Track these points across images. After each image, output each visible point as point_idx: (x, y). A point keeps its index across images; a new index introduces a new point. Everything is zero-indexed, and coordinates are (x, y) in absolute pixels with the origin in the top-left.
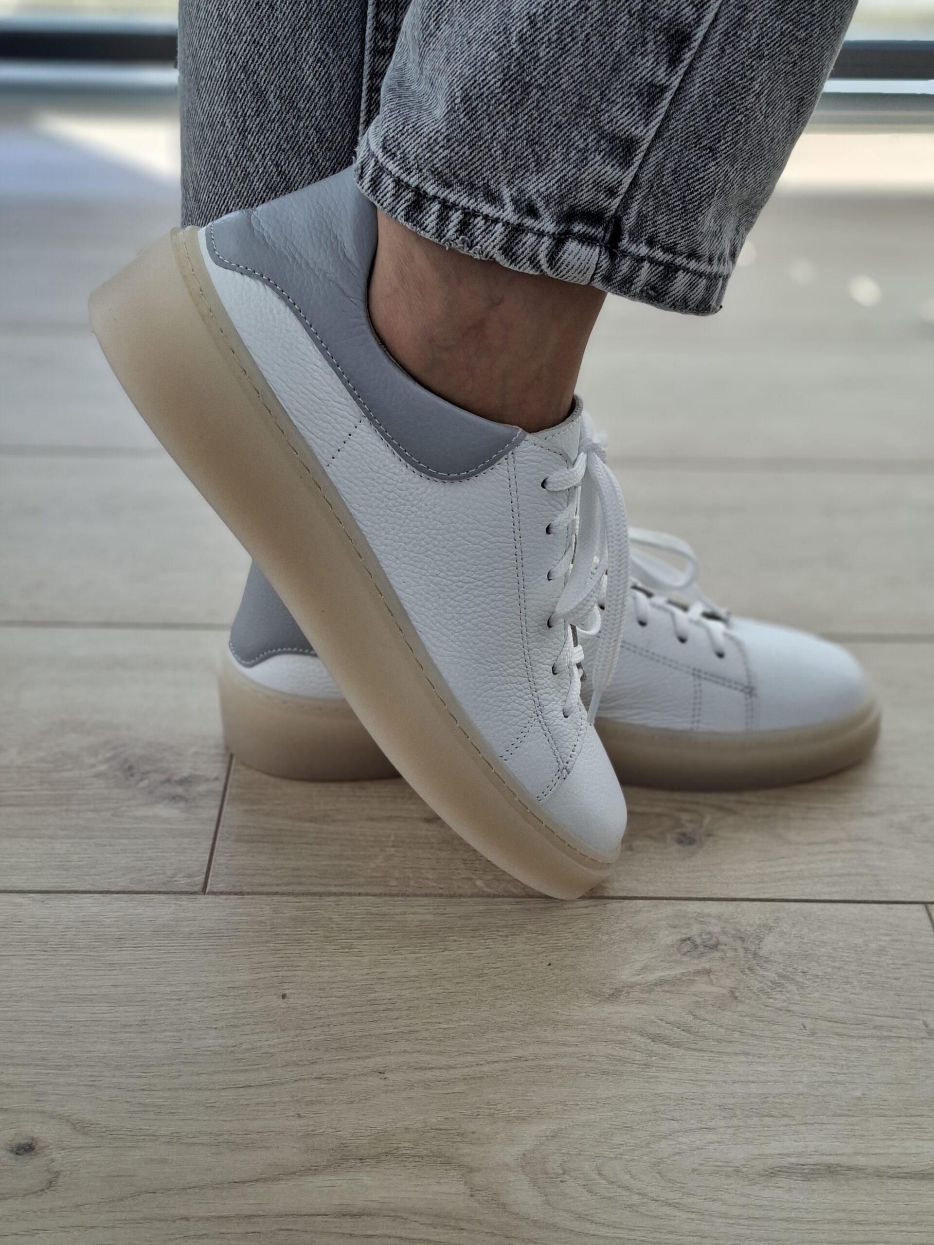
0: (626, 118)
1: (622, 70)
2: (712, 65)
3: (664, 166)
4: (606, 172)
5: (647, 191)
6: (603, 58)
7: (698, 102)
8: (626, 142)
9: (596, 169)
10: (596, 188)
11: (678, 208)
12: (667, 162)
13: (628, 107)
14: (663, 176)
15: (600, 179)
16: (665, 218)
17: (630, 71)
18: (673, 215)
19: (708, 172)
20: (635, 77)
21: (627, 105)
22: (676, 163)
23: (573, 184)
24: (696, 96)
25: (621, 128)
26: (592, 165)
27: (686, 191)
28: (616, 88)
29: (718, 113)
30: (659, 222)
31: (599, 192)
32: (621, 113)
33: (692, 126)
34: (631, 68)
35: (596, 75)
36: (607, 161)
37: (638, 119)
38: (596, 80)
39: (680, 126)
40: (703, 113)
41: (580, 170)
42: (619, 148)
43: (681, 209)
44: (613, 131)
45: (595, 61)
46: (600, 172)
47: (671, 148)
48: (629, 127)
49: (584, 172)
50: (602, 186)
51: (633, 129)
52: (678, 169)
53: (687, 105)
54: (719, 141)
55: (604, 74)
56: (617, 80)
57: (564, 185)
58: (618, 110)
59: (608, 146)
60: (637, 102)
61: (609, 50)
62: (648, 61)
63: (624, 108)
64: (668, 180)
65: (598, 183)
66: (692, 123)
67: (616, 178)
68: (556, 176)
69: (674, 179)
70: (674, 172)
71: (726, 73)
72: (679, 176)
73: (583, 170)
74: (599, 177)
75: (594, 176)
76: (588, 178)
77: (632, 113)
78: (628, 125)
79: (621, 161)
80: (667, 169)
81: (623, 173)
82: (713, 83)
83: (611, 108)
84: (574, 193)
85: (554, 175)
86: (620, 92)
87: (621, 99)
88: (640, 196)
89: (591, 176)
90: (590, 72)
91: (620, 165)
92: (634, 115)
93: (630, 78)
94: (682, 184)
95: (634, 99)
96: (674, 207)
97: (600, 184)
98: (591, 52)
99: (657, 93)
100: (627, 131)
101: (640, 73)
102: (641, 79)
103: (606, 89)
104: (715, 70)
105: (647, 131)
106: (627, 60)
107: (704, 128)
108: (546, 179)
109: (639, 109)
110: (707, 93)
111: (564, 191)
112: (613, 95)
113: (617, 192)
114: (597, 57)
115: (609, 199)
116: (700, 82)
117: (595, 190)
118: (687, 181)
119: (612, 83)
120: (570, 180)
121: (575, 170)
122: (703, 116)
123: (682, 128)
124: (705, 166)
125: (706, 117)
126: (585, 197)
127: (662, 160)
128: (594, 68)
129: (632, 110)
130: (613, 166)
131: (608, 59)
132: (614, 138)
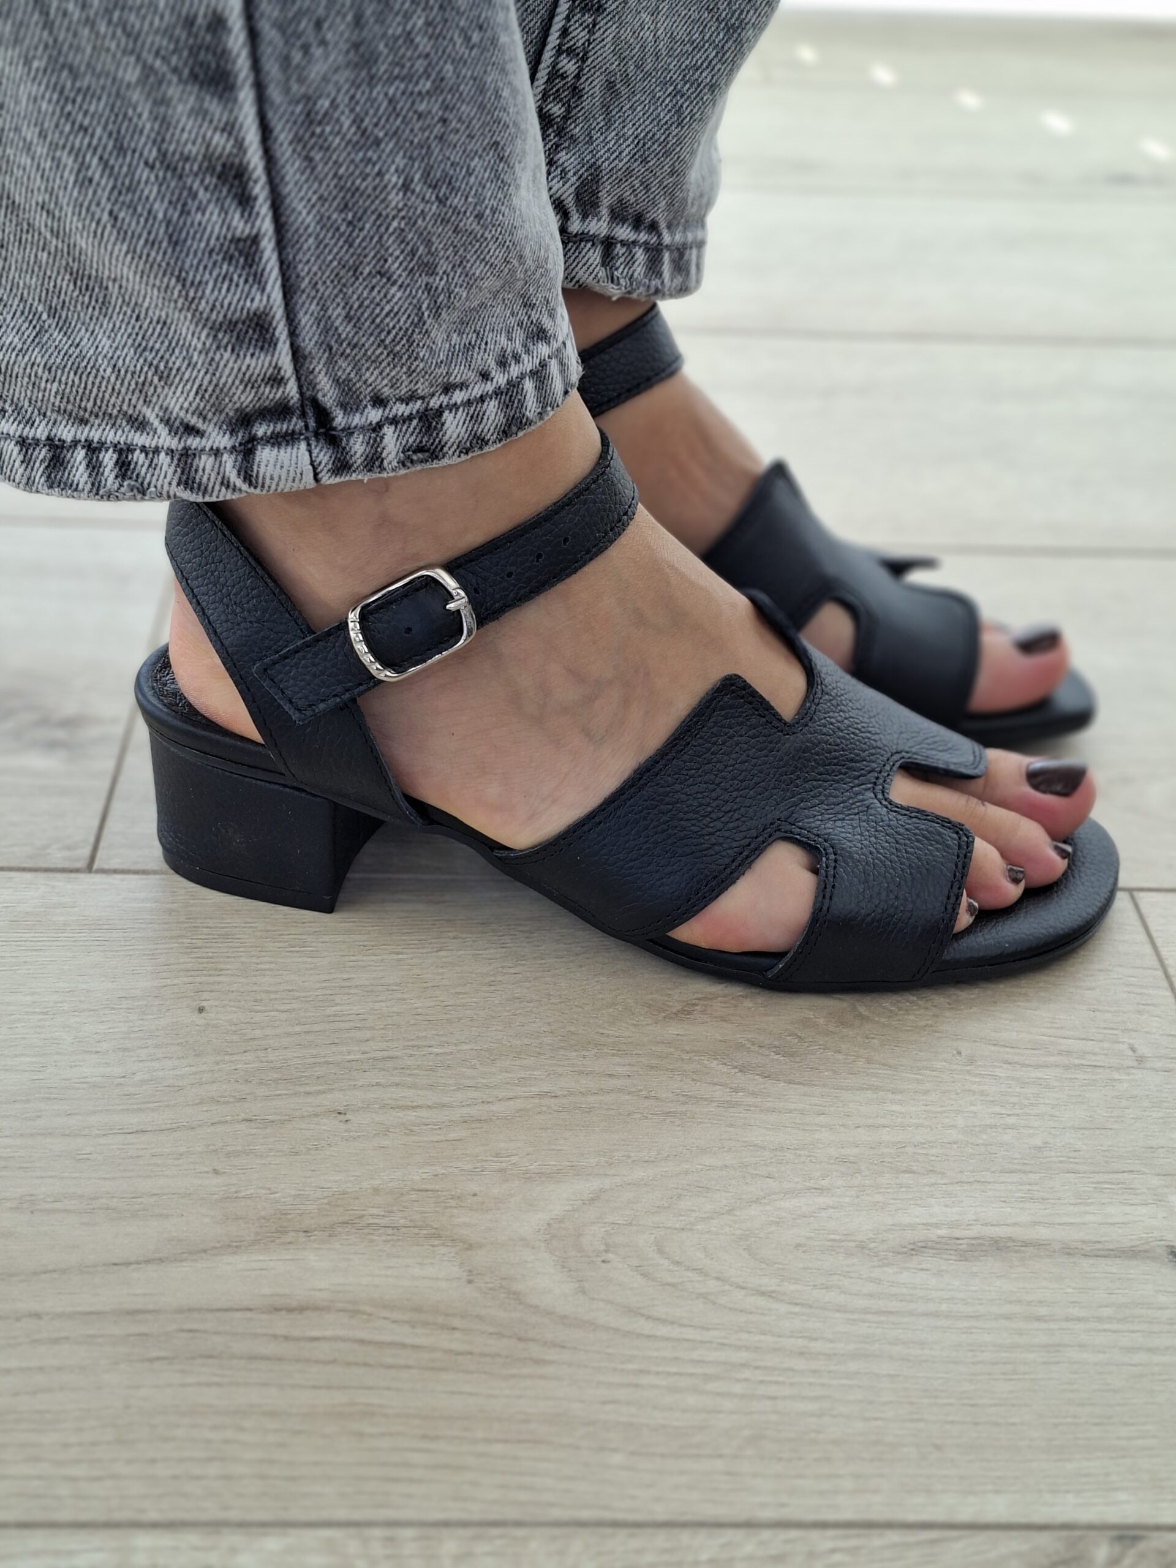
0: (230, 296)
1: (185, 240)
2: (307, 181)
3: (330, 317)
4: (249, 366)
5: (326, 355)
6: (149, 233)
7: (322, 229)
8: (251, 320)
9: (232, 369)
10: (250, 385)
11: (383, 357)
12: (330, 311)
13: (224, 279)
14: (337, 329)
15: (247, 376)
16: (376, 372)
17: (198, 236)
18: (384, 364)
19: (395, 300)
20: (209, 240)
21: (220, 279)
22: (344, 308)
23: (218, 391)
24: (313, 225)
25: (232, 308)
26: (225, 366)
27: (380, 333)
28: (191, 266)
29: (361, 230)
30: (370, 381)
31: (259, 386)
32: (220, 291)
33: (331, 262)
34: (196, 233)
35: (155, 259)
36: (242, 354)
37: (247, 288)
38: (160, 266)
39: (315, 268)
40: (339, 239)
41: (214, 374)
42: (247, 332)
43: (388, 355)
44: (225, 316)
45: (142, 242)
46: (240, 369)
47: (323, 294)
48: (242, 303)
49: (221, 377)
50: (256, 381)
51: (248, 303)
52: (352, 313)
53: (306, 240)
54: (386, 261)
55: (165, 253)
56: (187, 255)
57: (207, 396)
58: (213, 291)
59: (231, 337)
60: (232, 269)
61: (151, 221)
62: (212, 214)
63: (219, 285)
64: (348, 329)
65: (249, 380)
66: (330, 258)
67: (266, 364)
68: (192, 388)
69: (355, 326)
70: (348, 318)
71: (335, 181)
72: (359, 319)
73: (218, 375)
74: (244, 374)
75: (236, 377)
76: (230, 381)
77: (234, 284)
78: (239, 301)
79: (260, 344)
80: (337, 318)
81: (273, 356)
82: (326, 200)
83: (204, 292)
84: (227, 400)
85: (188, 387)
86: (201, 268)
87: (207, 276)
88: (320, 366)
89: (233, 376)
90: (144, 257)
91: (262, 348)
92: (237, 285)
93: (203, 245)
94: (369, 327)
95: (225, 267)
96: (378, 357)
97: (254, 378)
98: (129, 233)
99: (250, 247)
100: (242, 309)
101: (212, 232)
102: (218, 239)
103: (180, 272)
104: (316, 185)
105: (269, 297)
106: (185, 223)
107: (352, 255)
108: (182, 392)
109: (240, 276)
110: (327, 214)
111: (212, 401)
112: (195, 276)
113: (282, 378)
114: (140, 236)
115: (278, 389)
116: (305, 207)
117: (252, 387)
118: (373, 321)
119: (184, 262)
120: (210, 389)
121: (208, 377)
122: (341, 243)
123: (320, 268)
124: (385, 296)
125: (345, 242)
126: (246, 399)
127: (322, 313)
128: (145, 252)
129: (231, 280)
130: (252, 355)
131: (157, 234)
132: (232, 325)
